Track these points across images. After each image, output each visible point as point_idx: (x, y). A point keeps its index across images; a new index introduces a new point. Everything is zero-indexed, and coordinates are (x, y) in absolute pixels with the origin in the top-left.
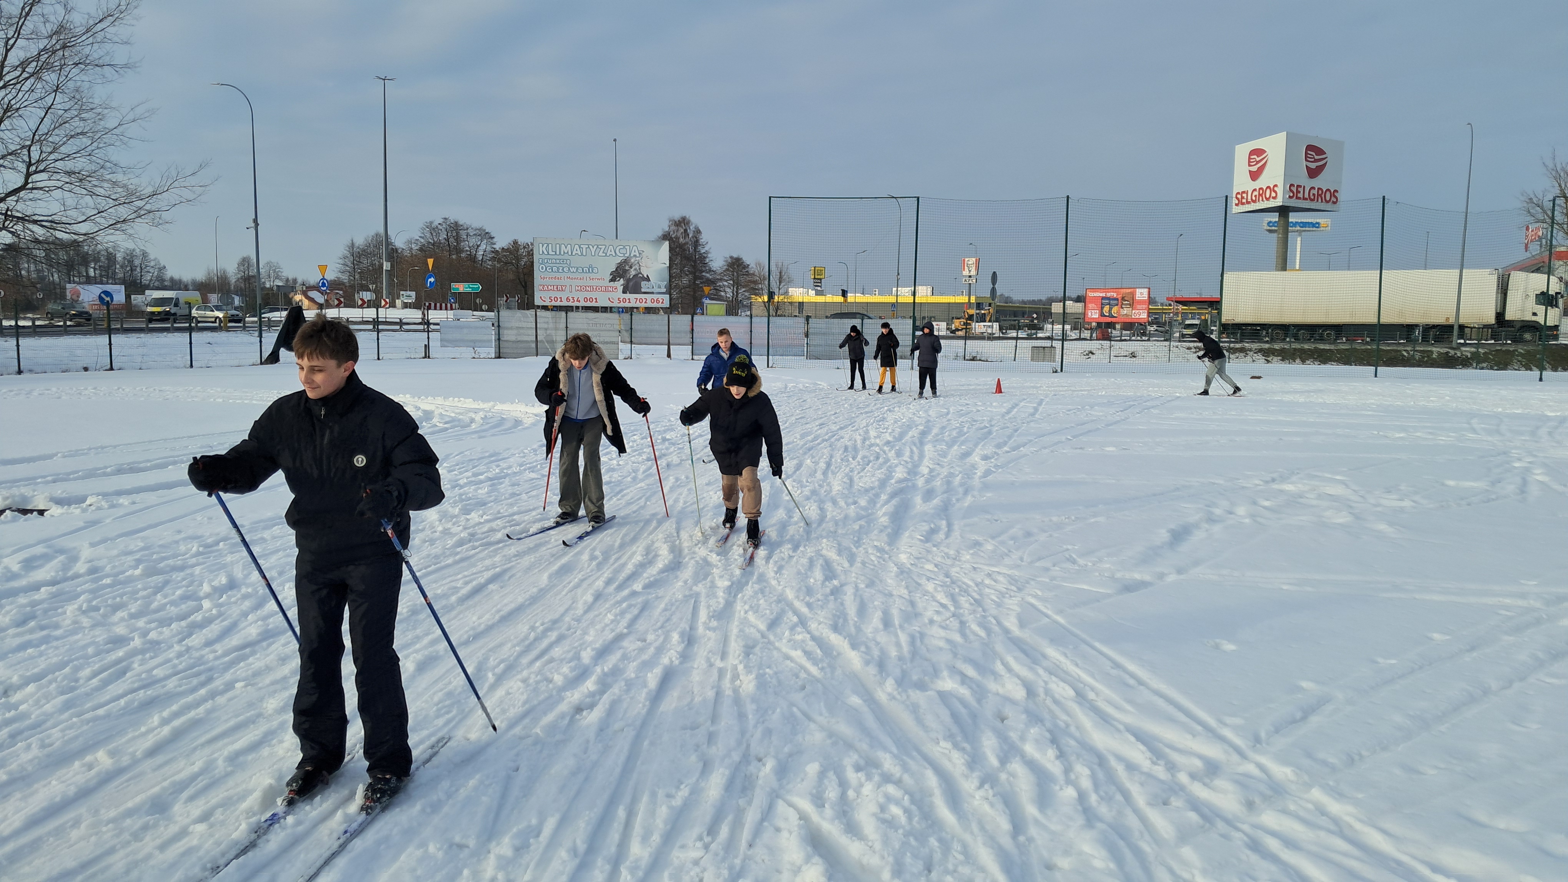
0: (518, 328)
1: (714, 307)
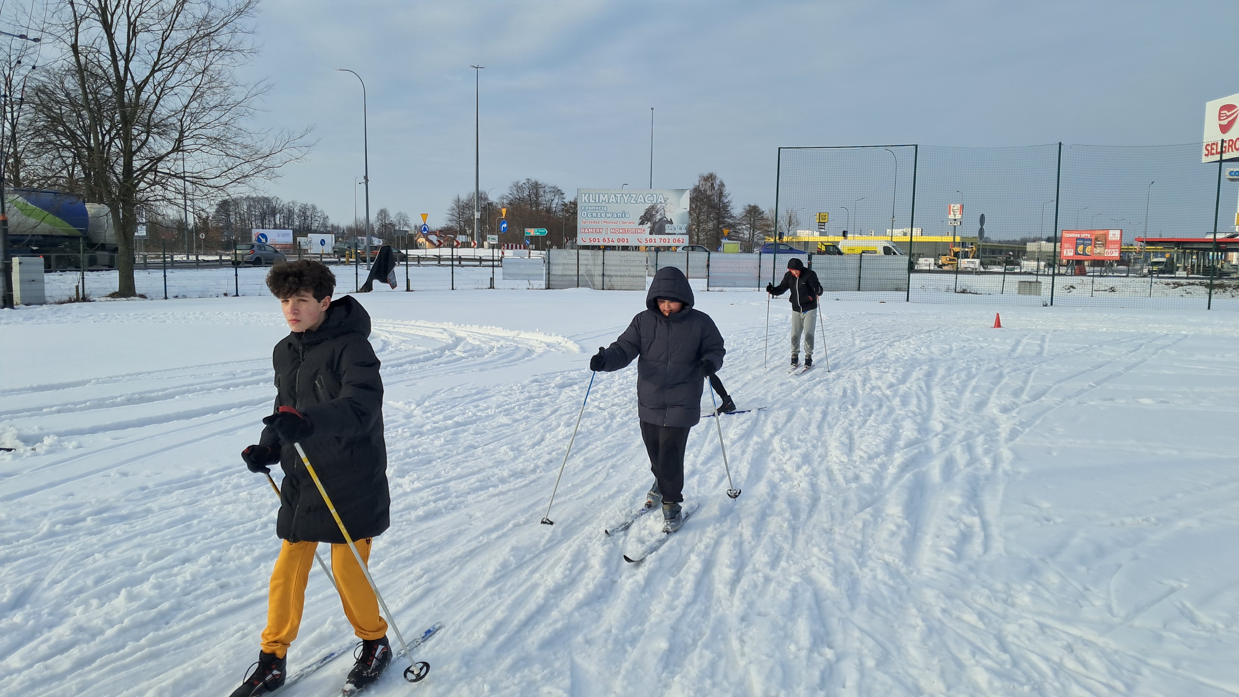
0: (563, 263)
1: (731, 246)
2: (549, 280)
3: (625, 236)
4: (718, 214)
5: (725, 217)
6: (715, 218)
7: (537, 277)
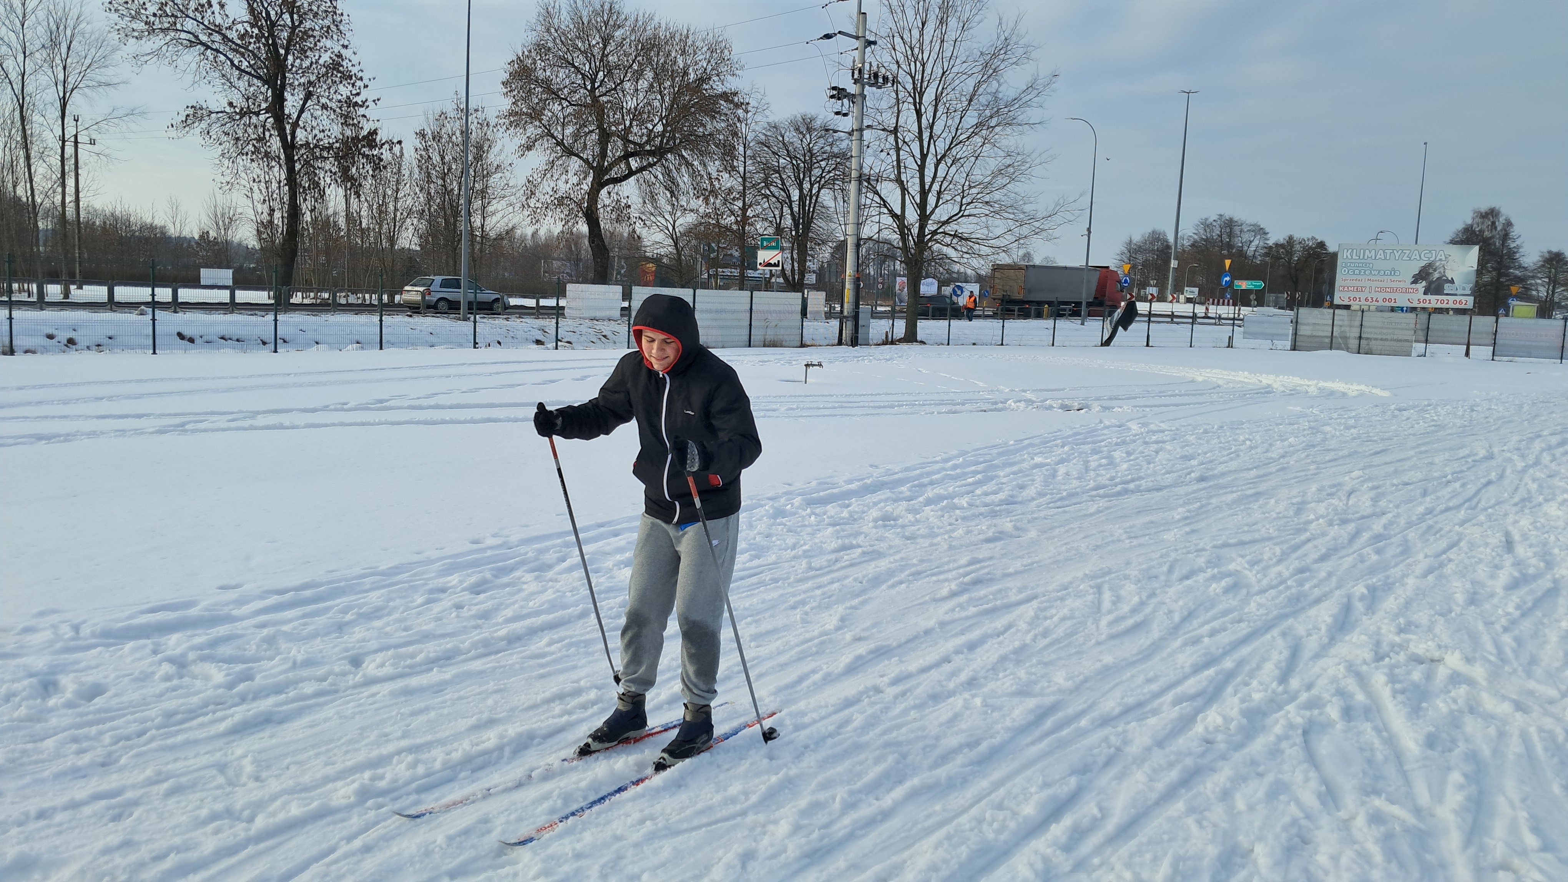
0: (1315, 324)
1: (1522, 309)
2: (1295, 341)
3: (1393, 296)
4: (1500, 263)
5: (1510, 268)
6: (1494, 269)
7: (1282, 336)
